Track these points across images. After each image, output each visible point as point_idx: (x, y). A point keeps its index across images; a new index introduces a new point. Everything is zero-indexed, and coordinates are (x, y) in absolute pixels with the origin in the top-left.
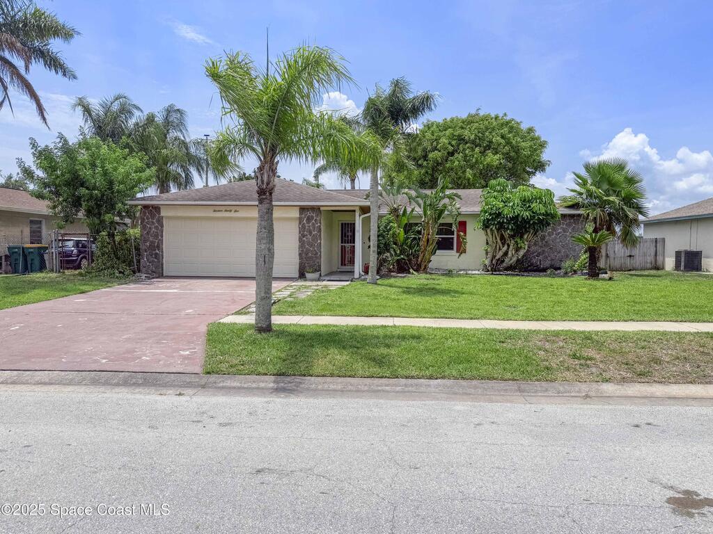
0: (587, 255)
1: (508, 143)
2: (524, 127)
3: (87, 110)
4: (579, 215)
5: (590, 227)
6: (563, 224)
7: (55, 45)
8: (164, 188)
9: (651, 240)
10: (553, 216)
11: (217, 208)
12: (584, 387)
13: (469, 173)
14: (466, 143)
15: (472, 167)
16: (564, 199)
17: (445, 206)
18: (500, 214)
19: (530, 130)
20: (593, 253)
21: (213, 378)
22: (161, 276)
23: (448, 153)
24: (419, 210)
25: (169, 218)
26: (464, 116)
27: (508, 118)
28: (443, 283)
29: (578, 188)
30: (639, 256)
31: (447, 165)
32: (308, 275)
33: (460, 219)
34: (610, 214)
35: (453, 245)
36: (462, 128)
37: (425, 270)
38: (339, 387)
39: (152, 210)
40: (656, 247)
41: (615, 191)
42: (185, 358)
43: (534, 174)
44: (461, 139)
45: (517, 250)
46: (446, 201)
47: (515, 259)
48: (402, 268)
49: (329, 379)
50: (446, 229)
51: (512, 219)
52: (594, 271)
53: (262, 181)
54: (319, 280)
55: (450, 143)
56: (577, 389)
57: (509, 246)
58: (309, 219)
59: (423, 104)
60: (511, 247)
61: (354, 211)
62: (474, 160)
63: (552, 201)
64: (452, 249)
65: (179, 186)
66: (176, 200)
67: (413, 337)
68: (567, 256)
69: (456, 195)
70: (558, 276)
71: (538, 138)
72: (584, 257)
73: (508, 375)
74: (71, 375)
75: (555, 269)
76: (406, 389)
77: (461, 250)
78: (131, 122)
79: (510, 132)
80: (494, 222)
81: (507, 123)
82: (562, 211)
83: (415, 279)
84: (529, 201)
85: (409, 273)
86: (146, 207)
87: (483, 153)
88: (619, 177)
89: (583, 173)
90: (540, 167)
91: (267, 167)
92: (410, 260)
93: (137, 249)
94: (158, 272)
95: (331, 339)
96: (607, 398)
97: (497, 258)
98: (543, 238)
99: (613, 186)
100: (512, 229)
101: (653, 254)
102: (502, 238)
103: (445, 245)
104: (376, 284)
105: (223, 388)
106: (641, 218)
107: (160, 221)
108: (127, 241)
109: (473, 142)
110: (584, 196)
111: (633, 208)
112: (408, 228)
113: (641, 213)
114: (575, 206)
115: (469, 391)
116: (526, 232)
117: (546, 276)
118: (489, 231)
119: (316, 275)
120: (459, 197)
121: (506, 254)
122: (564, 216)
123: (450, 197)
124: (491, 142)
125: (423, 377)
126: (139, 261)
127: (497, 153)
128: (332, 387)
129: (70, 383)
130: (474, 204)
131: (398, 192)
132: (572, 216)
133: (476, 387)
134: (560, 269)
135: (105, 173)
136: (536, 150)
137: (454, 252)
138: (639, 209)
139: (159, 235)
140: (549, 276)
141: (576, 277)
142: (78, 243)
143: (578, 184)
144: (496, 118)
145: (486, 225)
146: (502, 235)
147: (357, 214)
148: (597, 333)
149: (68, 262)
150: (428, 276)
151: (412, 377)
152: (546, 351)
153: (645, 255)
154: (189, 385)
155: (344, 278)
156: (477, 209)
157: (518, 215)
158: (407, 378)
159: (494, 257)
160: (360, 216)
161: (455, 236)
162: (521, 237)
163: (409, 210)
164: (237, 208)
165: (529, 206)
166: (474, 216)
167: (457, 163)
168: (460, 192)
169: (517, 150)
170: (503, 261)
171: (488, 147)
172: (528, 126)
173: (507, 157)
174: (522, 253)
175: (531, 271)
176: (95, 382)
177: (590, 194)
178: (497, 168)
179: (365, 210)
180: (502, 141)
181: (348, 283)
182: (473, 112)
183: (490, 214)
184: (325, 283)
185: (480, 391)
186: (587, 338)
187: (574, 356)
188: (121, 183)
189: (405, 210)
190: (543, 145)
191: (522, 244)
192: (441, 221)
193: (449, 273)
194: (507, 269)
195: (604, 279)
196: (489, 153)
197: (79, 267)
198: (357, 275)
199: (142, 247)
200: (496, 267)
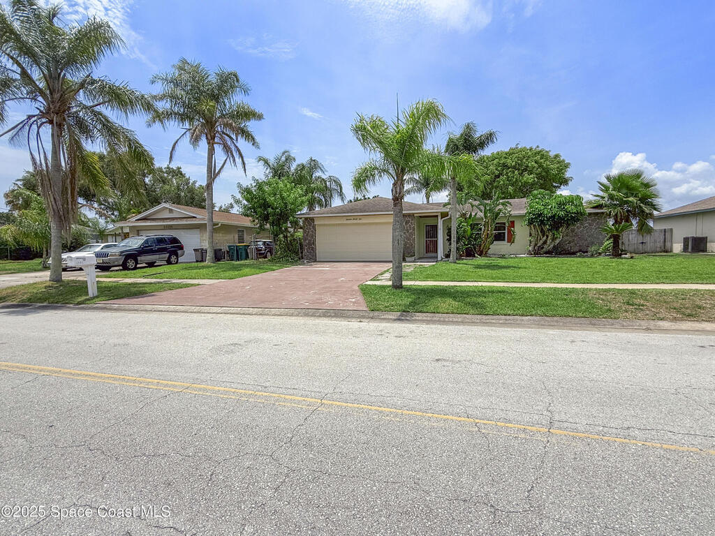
0: (612, 240)
1: (540, 166)
2: (552, 154)
3: (266, 162)
4: (603, 213)
5: (611, 222)
6: (589, 220)
7: (251, 125)
8: (311, 207)
9: (661, 231)
10: (582, 214)
11: (349, 218)
12: (643, 323)
13: (511, 189)
14: (509, 168)
15: (512, 185)
16: (590, 202)
17: (500, 210)
18: (540, 215)
19: (557, 156)
20: (616, 239)
21: (376, 313)
22: (315, 261)
23: (496, 176)
24: (481, 214)
25: (319, 225)
26: (507, 150)
27: (540, 149)
28: (502, 262)
29: (601, 193)
30: (650, 243)
31: (495, 184)
32: (407, 259)
33: (510, 220)
34: (628, 211)
35: (504, 237)
36: (505, 158)
37: (486, 255)
38: (460, 320)
39: (309, 221)
40: (665, 235)
41: (633, 194)
42: (354, 303)
43: (559, 187)
44: (505, 166)
45: (554, 239)
46: (501, 207)
47: (552, 246)
48: (470, 254)
49: (451, 315)
50: (501, 227)
51: (550, 217)
52: (617, 252)
53: (396, 192)
54: (414, 262)
55: (497, 169)
56: (638, 324)
57: (547, 236)
58: (407, 223)
59: (489, 138)
60: (549, 237)
61: (437, 216)
62: (514, 180)
63: (582, 203)
64: (504, 240)
65: (321, 205)
66: (323, 214)
67: (500, 292)
68: (593, 243)
69: (508, 202)
70: (587, 256)
71: (564, 161)
72: (608, 243)
73: (580, 314)
74: (292, 311)
75: (583, 252)
76: (507, 322)
77: (511, 240)
78: (293, 167)
79: (541, 158)
80: (537, 220)
81: (541, 151)
82: (588, 211)
83: (480, 260)
84: (564, 204)
85: (475, 257)
86: (306, 219)
87: (521, 174)
88: (636, 183)
89: (605, 181)
90: (565, 182)
91: (399, 182)
92: (475, 248)
93: (301, 244)
94: (313, 259)
95: (443, 293)
96: (666, 331)
97: (538, 245)
98: (573, 231)
99: (631, 190)
100: (550, 225)
101: (662, 240)
102: (542, 231)
103: (499, 237)
104: (455, 263)
105: (385, 319)
106: (655, 213)
107: (314, 227)
108: (294, 240)
109: (514, 167)
110: (606, 199)
111: (648, 205)
112: (473, 226)
113: (655, 209)
114: (600, 206)
115: (552, 324)
116: (561, 226)
117: (576, 257)
118: (532, 226)
119: (413, 259)
120: (510, 204)
121: (545, 242)
122: (590, 214)
123: (503, 204)
124: (528, 166)
125: (517, 315)
126: (302, 253)
127: (531, 174)
128: (455, 320)
129: (292, 315)
130: (520, 209)
131: (465, 203)
132: (597, 214)
133: (557, 321)
134: (587, 252)
135: (283, 198)
136: (562, 169)
137: (505, 242)
138: (654, 207)
139: (313, 236)
140: (579, 257)
141: (601, 257)
142: (265, 242)
143: (602, 190)
144: (531, 149)
145: (531, 222)
146: (542, 229)
147: (439, 217)
148: (639, 290)
149: (260, 254)
150: (489, 258)
151: (509, 315)
152: (602, 300)
153: (655, 241)
154: (364, 317)
155: (430, 260)
156: (523, 212)
157: (556, 214)
158: (505, 315)
159: (536, 245)
160: (441, 218)
161: (506, 231)
162: (557, 230)
163: (473, 214)
164: (360, 217)
165: (564, 208)
166: (521, 217)
167: (502, 182)
168: (510, 201)
169: (547, 170)
170: (543, 248)
171: (525, 170)
172: (555, 153)
173: (539, 176)
174: (557, 241)
175: (564, 254)
176: (306, 315)
177: (611, 197)
178: (532, 184)
179: (444, 215)
180: (536, 165)
181: (434, 263)
182: (514, 146)
183: (534, 215)
184: (418, 263)
185: (561, 324)
186: (631, 293)
187: (628, 303)
188: (292, 204)
189: (471, 214)
190: (567, 166)
191: (558, 236)
192: (497, 221)
193: (503, 257)
194: (546, 253)
195: (625, 258)
196: (526, 174)
197: (266, 257)
198: (439, 259)
199: (304, 243)
200: (537, 252)
